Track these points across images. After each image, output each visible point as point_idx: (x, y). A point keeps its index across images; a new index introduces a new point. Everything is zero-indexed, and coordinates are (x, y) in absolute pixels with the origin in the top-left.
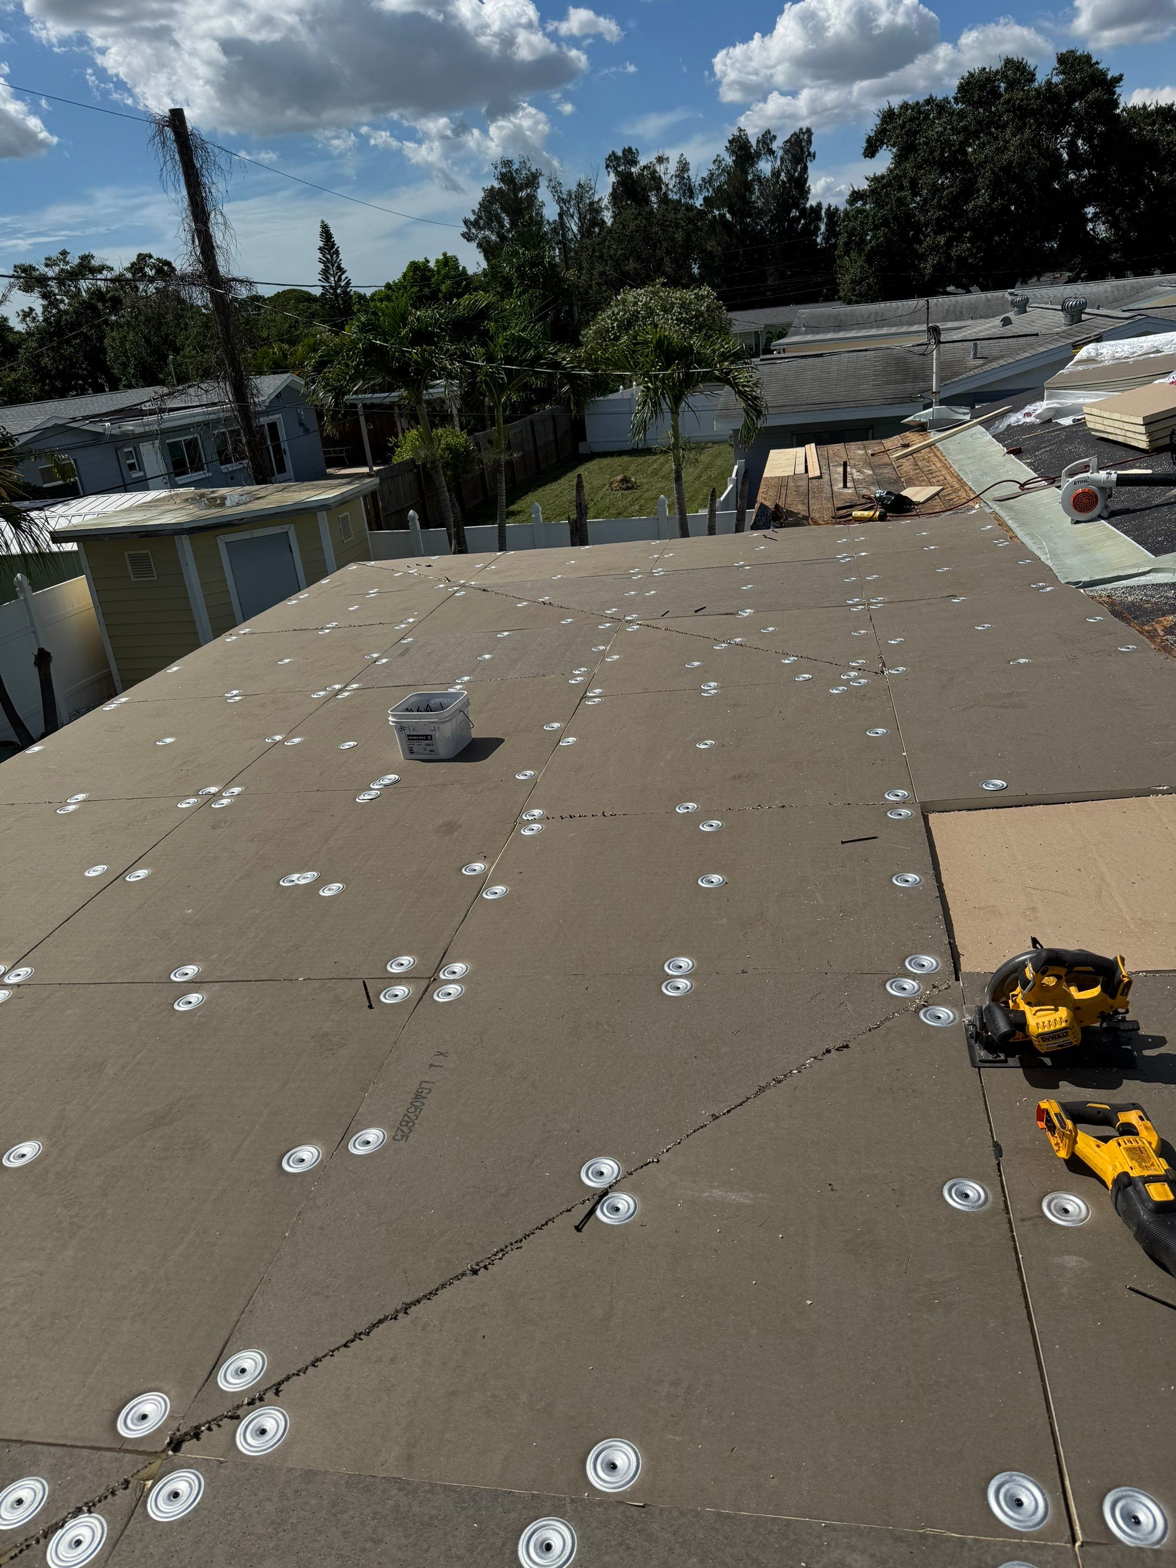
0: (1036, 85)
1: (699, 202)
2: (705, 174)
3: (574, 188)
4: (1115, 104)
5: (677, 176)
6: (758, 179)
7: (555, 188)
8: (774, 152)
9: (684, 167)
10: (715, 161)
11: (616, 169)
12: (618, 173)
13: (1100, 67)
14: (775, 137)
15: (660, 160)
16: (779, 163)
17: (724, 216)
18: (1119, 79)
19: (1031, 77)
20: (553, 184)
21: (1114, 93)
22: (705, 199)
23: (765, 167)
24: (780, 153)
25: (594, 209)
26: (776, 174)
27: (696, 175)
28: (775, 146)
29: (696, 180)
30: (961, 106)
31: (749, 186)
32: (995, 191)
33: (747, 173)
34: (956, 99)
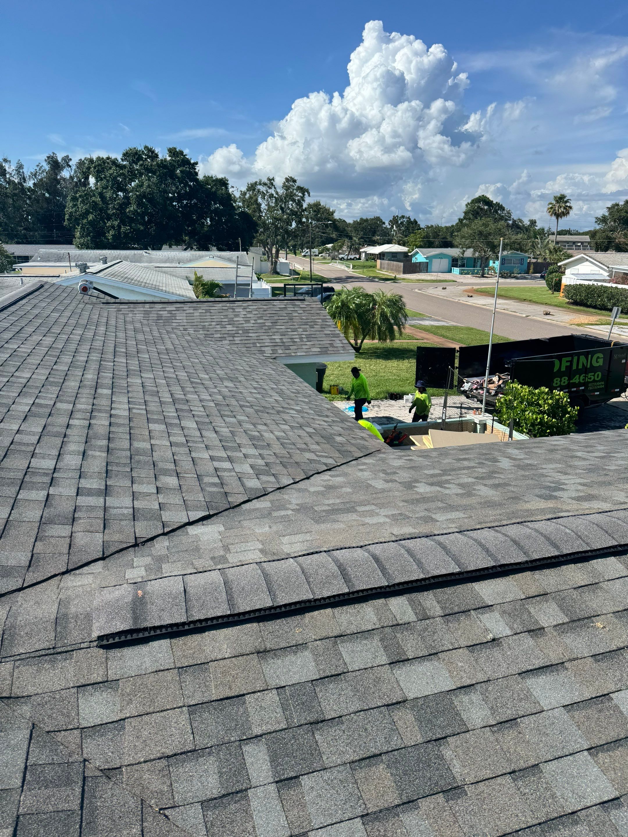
0: (159, 159)
1: (30, 184)
2: (33, 171)
4: (197, 174)
5: (16, 170)
6: (64, 179)
8: (70, 166)
9: (20, 167)
10: (38, 166)
13: (187, 157)
14: (71, 159)
15: (5, 160)
16: (73, 171)
17: (44, 194)
18: (196, 163)
19: (157, 156)
21: (195, 169)
22: (34, 184)
23: (66, 174)
24: (74, 168)
26: (71, 178)
27: (27, 171)
28: (70, 163)
29: (27, 174)
30: (125, 163)
31: (58, 182)
32: (140, 204)
33: (57, 175)
34: (122, 159)
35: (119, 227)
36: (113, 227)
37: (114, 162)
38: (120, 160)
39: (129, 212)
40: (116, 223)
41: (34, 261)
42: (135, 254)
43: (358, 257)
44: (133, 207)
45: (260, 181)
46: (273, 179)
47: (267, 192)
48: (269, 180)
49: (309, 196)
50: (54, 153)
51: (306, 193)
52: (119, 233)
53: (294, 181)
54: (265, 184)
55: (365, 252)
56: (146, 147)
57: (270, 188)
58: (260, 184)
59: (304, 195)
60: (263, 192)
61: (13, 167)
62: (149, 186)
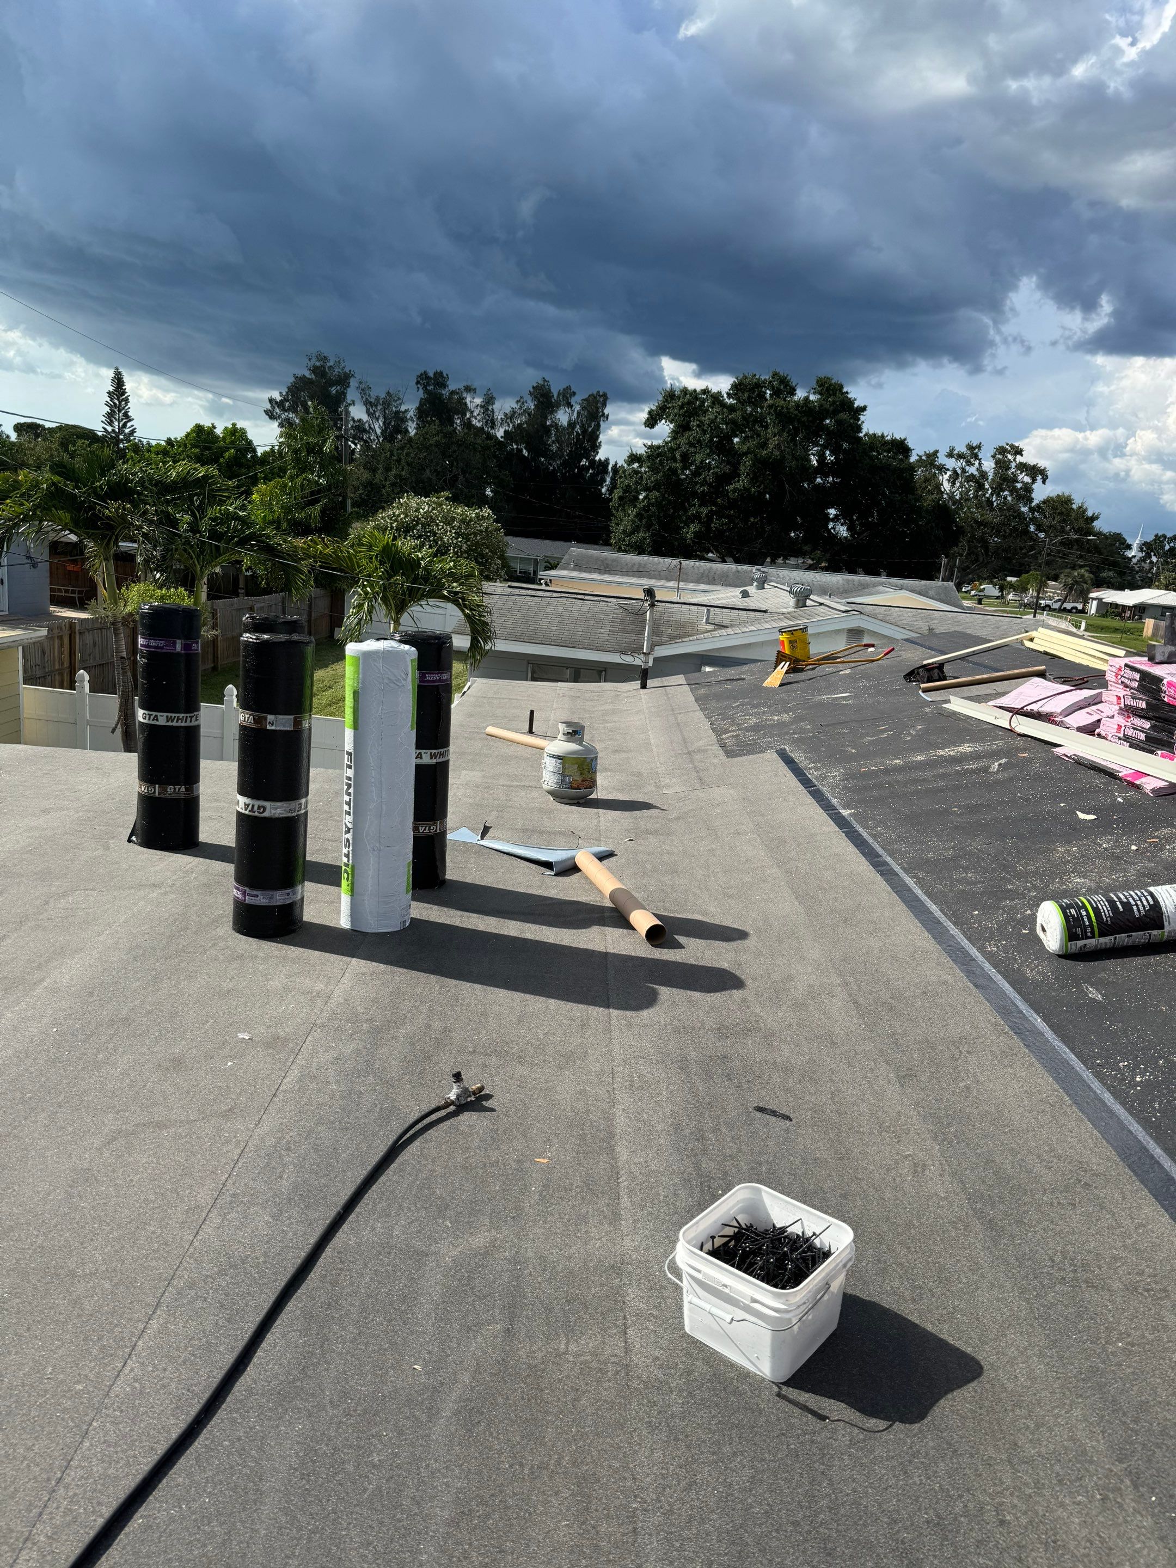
0: (796, 398)
1: (500, 433)
2: (508, 411)
3: (383, 395)
4: (859, 429)
5: (482, 407)
6: (555, 425)
7: (364, 391)
8: (572, 406)
9: (490, 401)
10: (518, 402)
11: (425, 387)
12: (426, 391)
13: (849, 396)
14: (574, 393)
15: (468, 389)
16: (575, 416)
17: (521, 451)
18: (864, 409)
19: (792, 392)
20: (363, 386)
21: (859, 419)
22: (506, 432)
23: (563, 417)
25: (400, 418)
27: (500, 410)
28: (574, 400)
29: (499, 416)
30: (732, 401)
31: (547, 430)
32: (754, 479)
33: (546, 418)
34: (728, 394)
35: (709, 517)
36: (697, 517)
37: (716, 398)
38: (725, 396)
39: (735, 490)
40: (704, 511)
41: (564, 569)
42: (738, 572)
43: (1080, 607)
44: (742, 482)
45: (952, 450)
46: (979, 447)
47: (964, 471)
48: (970, 448)
49: (1044, 482)
50: (544, 380)
51: (1039, 478)
52: (708, 528)
53: (1019, 452)
54: (960, 456)
55: (1100, 600)
56: (775, 374)
57: (969, 464)
58: (950, 455)
59: (1034, 480)
60: (955, 471)
61: (478, 401)
62: (778, 446)
